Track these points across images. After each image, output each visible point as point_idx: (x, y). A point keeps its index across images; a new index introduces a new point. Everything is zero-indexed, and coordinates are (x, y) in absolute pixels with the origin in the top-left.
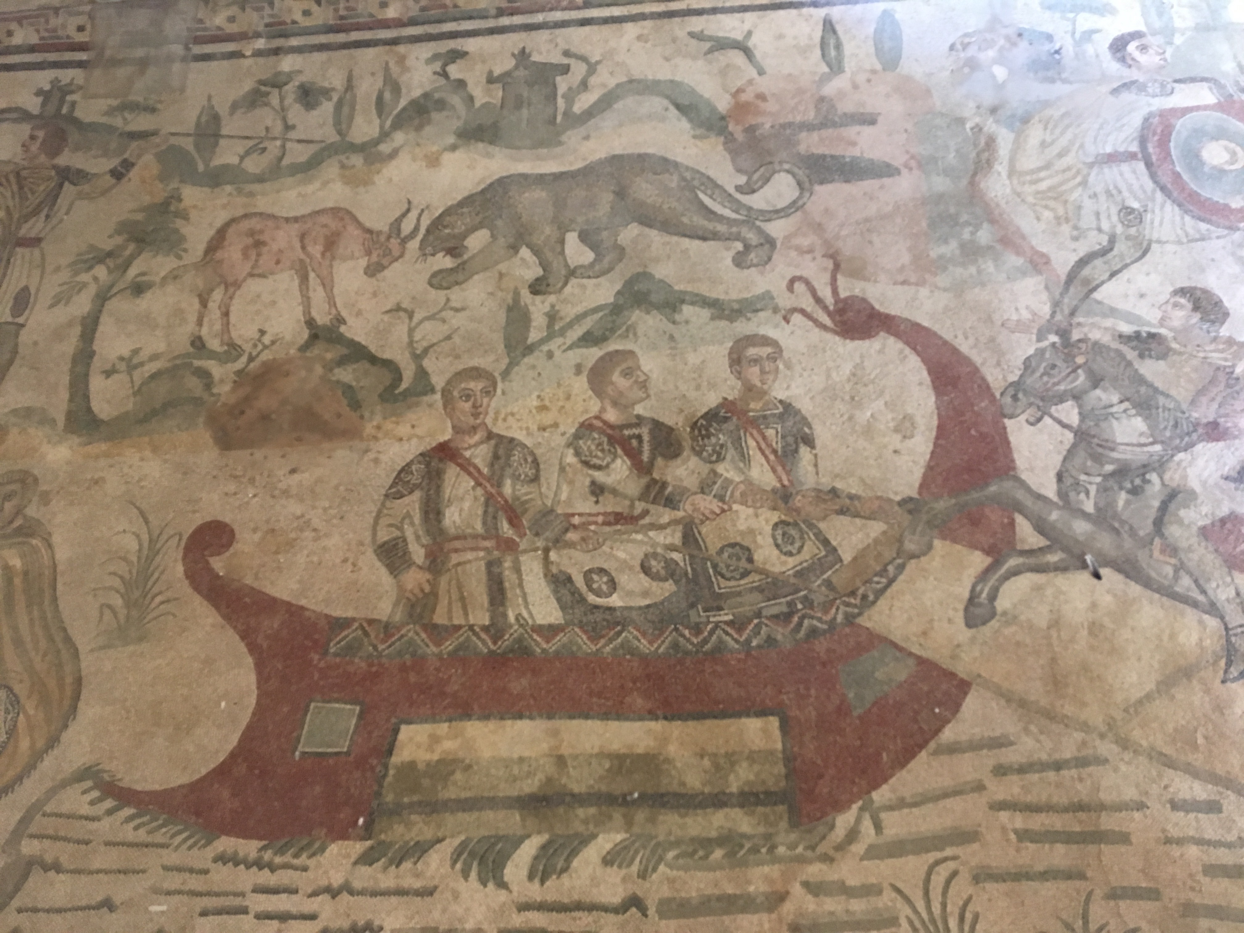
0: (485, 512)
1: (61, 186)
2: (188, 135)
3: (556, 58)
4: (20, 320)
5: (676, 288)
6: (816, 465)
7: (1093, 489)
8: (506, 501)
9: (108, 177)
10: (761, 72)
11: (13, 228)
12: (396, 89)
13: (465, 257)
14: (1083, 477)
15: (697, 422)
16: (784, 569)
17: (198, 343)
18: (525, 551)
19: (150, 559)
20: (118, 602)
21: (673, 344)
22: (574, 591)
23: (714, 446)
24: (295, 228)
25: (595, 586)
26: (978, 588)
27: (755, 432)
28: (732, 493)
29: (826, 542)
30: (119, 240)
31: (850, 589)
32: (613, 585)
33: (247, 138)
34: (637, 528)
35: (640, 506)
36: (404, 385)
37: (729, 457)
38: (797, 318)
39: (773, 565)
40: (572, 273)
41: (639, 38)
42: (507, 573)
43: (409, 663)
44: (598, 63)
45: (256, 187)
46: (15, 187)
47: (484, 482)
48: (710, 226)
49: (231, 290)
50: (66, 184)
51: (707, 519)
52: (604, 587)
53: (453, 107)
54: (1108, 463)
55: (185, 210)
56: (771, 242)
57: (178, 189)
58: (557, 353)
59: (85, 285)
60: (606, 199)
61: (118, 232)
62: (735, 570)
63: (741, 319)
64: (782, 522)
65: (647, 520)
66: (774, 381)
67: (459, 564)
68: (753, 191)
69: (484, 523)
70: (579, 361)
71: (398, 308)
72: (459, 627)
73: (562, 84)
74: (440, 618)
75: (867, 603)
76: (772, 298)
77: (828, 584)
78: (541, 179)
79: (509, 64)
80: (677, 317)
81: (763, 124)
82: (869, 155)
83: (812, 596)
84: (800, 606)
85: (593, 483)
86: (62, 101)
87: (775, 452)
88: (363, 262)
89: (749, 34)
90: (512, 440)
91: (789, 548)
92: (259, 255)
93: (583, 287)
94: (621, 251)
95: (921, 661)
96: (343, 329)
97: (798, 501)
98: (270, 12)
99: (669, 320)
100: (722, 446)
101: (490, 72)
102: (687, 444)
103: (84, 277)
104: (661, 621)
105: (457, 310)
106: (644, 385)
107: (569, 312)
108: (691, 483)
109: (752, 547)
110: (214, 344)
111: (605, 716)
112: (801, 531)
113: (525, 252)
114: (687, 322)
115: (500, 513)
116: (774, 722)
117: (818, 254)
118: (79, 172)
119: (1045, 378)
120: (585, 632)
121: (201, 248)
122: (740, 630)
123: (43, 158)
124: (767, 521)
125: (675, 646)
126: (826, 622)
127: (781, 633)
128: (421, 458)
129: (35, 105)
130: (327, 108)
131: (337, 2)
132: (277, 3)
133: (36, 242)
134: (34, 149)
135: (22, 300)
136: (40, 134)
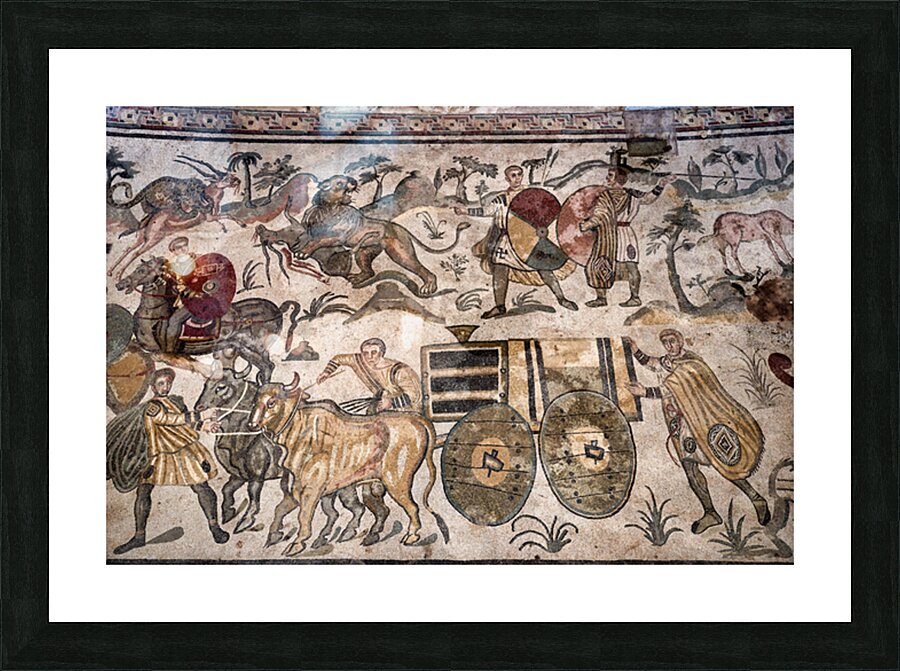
1: (630, 198)
2: (686, 175)
4: (635, 260)
11: (614, 217)
12: (784, 155)
19: (756, 370)
20: (752, 388)
24: (755, 219)
30: (668, 224)
33: (716, 177)
45: (728, 200)
46: (609, 198)
49: (735, 248)
50: (633, 197)
55: (696, 210)
57: (689, 200)
59: (660, 244)
61: (666, 220)
92: (742, 232)
98: (710, 117)
103: (658, 241)
118: (637, 191)
121: (711, 228)
123: (618, 184)
129: (607, 159)
130: (752, 163)
131: (742, 114)
132: (712, 113)
133: (627, 224)
134: (612, 179)
135: (631, 251)
136: (613, 173)
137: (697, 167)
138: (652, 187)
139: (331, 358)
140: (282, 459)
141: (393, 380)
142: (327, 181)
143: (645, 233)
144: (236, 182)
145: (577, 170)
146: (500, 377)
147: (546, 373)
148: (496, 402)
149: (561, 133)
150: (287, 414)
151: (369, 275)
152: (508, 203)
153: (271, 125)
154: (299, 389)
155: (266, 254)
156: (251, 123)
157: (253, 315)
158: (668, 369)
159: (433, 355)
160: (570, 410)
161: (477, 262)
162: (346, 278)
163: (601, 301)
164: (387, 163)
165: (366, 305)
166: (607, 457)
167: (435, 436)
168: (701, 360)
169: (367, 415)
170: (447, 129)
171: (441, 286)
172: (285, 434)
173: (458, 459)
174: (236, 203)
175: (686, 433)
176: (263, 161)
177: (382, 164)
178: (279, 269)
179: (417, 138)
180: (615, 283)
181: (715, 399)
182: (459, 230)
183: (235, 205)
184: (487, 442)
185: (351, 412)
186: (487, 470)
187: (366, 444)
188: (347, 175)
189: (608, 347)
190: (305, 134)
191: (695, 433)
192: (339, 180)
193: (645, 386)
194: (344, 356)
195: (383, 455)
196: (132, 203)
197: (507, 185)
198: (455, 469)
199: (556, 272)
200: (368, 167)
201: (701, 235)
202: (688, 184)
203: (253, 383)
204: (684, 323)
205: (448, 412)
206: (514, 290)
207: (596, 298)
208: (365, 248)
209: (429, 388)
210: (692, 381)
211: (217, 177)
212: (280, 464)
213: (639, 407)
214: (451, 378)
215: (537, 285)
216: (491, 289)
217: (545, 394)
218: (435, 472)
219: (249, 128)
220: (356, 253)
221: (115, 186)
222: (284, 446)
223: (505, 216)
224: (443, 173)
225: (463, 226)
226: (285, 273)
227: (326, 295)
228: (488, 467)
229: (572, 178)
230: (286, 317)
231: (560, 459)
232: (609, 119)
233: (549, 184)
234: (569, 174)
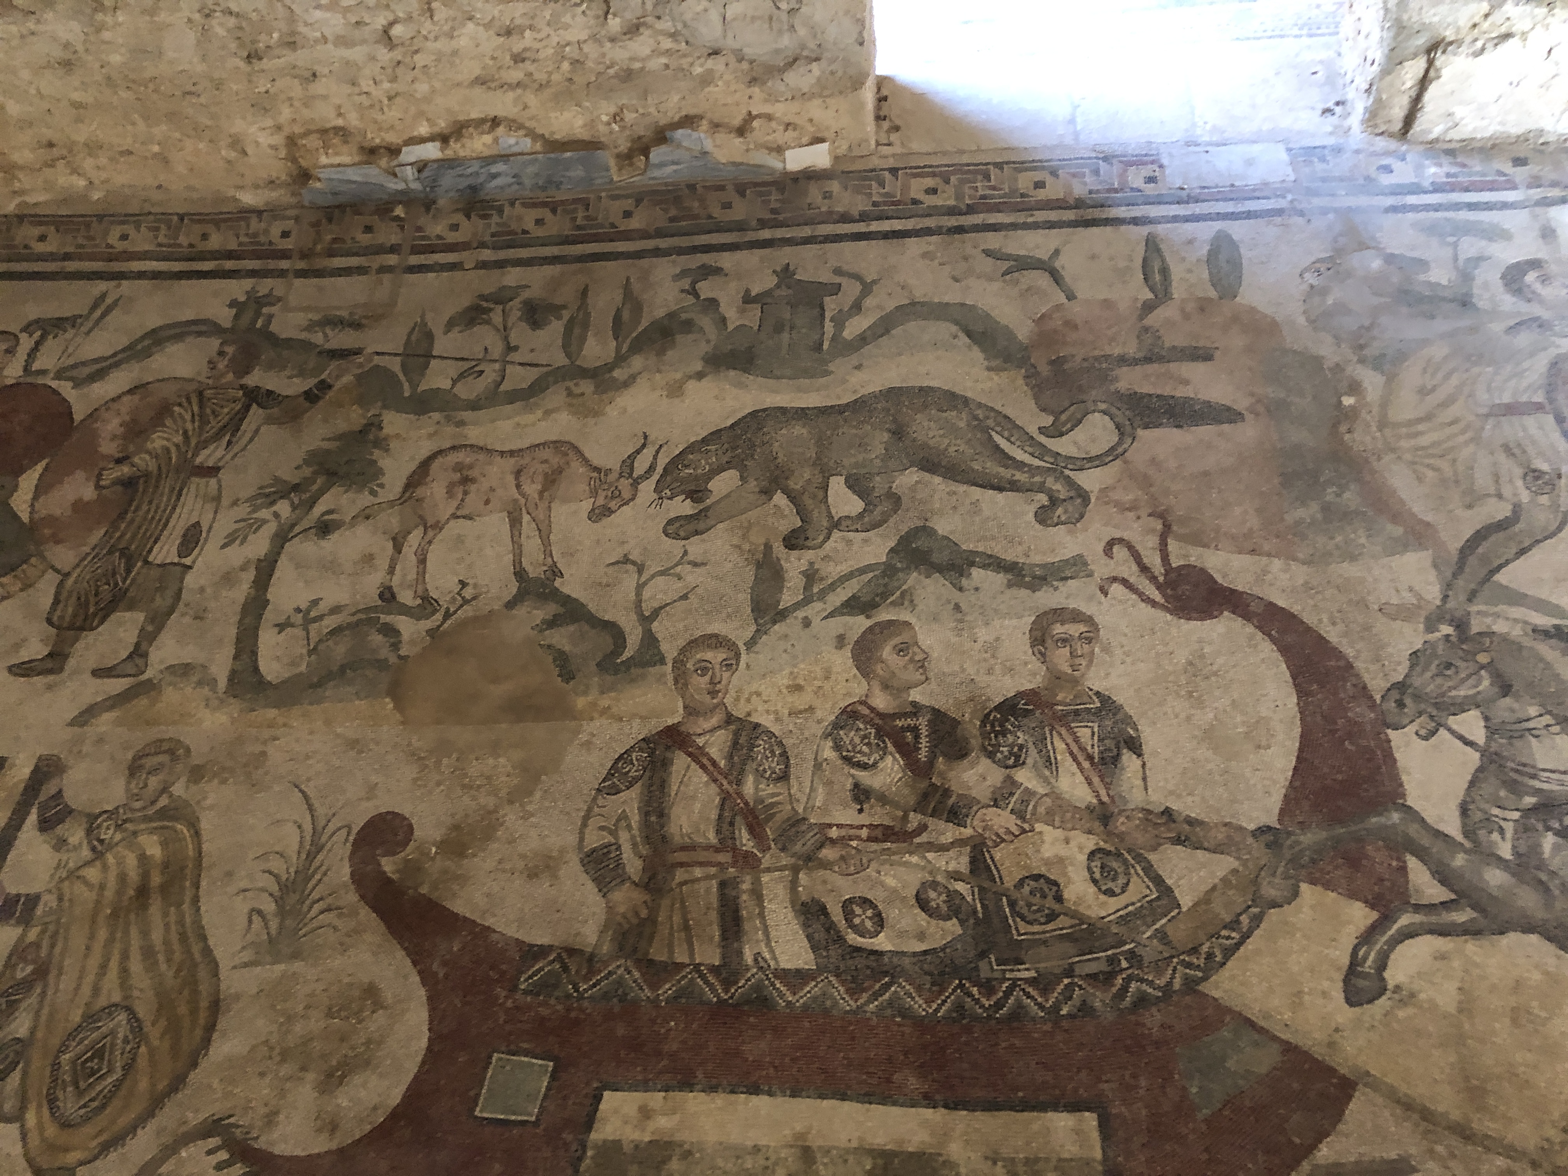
0: (720, 817)
1: (247, 408)
2: (396, 355)
3: (826, 277)
4: (187, 561)
5: (964, 547)
6: (1144, 779)
7: (1509, 828)
8: (746, 804)
9: (301, 400)
10: (1071, 297)
11: (190, 455)
12: (638, 308)
13: (708, 502)
14: (1496, 811)
15: (989, 714)
16: (1103, 914)
17: (388, 595)
18: (768, 870)
19: (311, 857)
20: (269, 906)
21: (959, 616)
22: (830, 927)
23: (1012, 746)
24: (510, 463)
25: (857, 921)
26: (1361, 953)
27: (1063, 731)
28: (1035, 807)
29: (1158, 881)
30: (307, 471)
31: (1190, 946)
32: (880, 921)
33: (462, 359)
34: (912, 848)
35: (915, 819)
36: (627, 654)
37: (1030, 761)
38: (1116, 589)
39: (1089, 907)
40: (836, 525)
41: (925, 255)
42: (745, 897)
43: (617, 1010)
44: (874, 282)
45: (467, 415)
46: (196, 409)
47: (719, 777)
48: (1006, 473)
49: (431, 533)
50: (254, 406)
51: (1003, 840)
52: (869, 924)
53: (701, 330)
54: (1528, 794)
55: (385, 439)
56: (1084, 496)
57: (380, 415)
58: (816, 622)
59: (264, 522)
60: (879, 440)
61: (307, 462)
62: (1038, 911)
63: (1045, 588)
64: (1100, 850)
65: (923, 838)
66: (1088, 666)
67: (685, 883)
68: (1061, 435)
69: (718, 832)
70: (841, 631)
71: (626, 560)
72: (683, 966)
73: (831, 305)
74: (657, 953)
75: (1212, 966)
76: (1086, 564)
77: (1162, 936)
78: (802, 414)
79: (771, 281)
80: (964, 582)
81: (1073, 356)
82: (1204, 396)
83: (1139, 951)
84: (1124, 964)
85: (856, 785)
86: (258, 314)
87: (1090, 758)
88: (587, 505)
89: (1057, 252)
90: (757, 726)
91: (1110, 885)
92: (466, 493)
93: (849, 542)
94: (896, 500)
95: (1289, 1048)
96: (558, 583)
97: (1121, 824)
98: (499, 220)
99: (954, 585)
100: (1021, 747)
101: (748, 291)
102: (975, 742)
103: (264, 514)
104: (942, 974)
105: (695, 564)
106: (922, 665)
107: (834, 571)
108: (981, 791)
109: (1061, 881)
110: (406, 597)
111: (867, 1098)
112: (1125, 862)
113: (780, 498)
114: (977, 589)
115: (738, 819)
116: (1090, 1120)
117: (1144, 513)
118: (270, 393)
119: (1439, 680)
120: (843, 982)
122: (1045, 991)
123: (230, 376)
124: (1081, 848)
125: (959, 1007)
126: (1159, 988)
127: (1099, 999)
128: (644, 745)
129: (227, 317)
130: (556, 327)
131: (575, 210)
132: (507, 210)
133: (213, 471)
134: (221, 366)
135: (191, 538)
136: (230, 350)
137: (429, 335)
143: (245, 494)
149: (144, 256)
158: (97, 846)
163: (53, 662)
168: (193, 825)
180: (113, 617)
191: (42, 1027)
202: (394, 375)
204: (214, 722)
207: (45, 654)
229: (127, 360)
232: (263, 225)
233: (68, 374)
234: (123, 350)
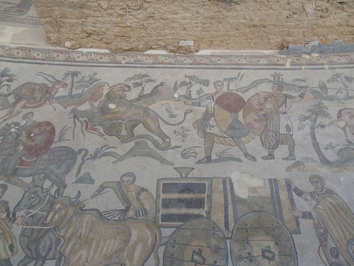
1: (286, 99)
2: (318, 88)
9: (299, 97)
17: (349, 142)
30: (310, 114)
33: (336, 89)
45: (344, 101)
46: (274, 99)
55: (326, 106)
59: (305, 125)
61: (308, 111)
118: (290, 96)
123: (278, 92)
129: (272, 78)
131: (346, 58)
132: (330, 57)
133: (285, 113)
134: (275, 89)
135: (288, 128)
136: (276, 86)
137: (324, 83)
138: (299, 94)
139: (101, 183)
140: (60, 246)
141: (138, 199)
142: (115, 86)
143: (296, 118)
144: (65, 86)
145: (255, 84)
146: (206, 200)
147: (236, 199)
148: (203, 216)
149: (245, 65)
150: (69, 217)
151: (131, 136)
152: (215, 100)
153: (89, 58)
154: (79, 201)
155: (75, 123)
156: (79, 57)
157: (61, 156)
158: (316, 200)
159: (164, 185)
160: (252, 224)
161: (194, 131)
162: (118, 137)
163: (271, 156)
164: (148, 78)
165: (128, 153)
166: (277, 259)
167: (161, 238)
168: (337, 195)
169: (118, 220)
170: (183, 62)
171: (173, 144)
172: (65, 229)
173: (175, 255)
174: (64, 96)
175: (331, 244)
176: (82, 75)
177: (145, 78)
178: (80, 131)
179: (166, 66)
180: (279, 146)
181: (349, 221)
182: (186, 114)
183: (63, 97)
184: (195, 243)
185: (109, 218)
186: (194, 263)
187: (115, 239)
188: (126, 83)
189: (276, 184)
190: (106, 63)
191: (338, 244)
192: (121, 86)
193: (302, 210)
194: (110, 182)
195: (125, 248)
196: (9, 94)
197: (214, 90)
198: (172, 261)
199: (243, 139)
200: (138, 79)
201: (330, 120)
202: (319, 92)
203: (52, 196)
204: (324, 171)
205: (171, 221)
206: (217, 148)
207: (267, 154)
208: (131, 121)
209: (161, 205)
210: (332, 209)
211: (56, 83)
212: (58, 249)
213: (298, 224)
214: (175, 200)
215: (231, 145)
216: (203, 147)
217: (235, 212)
218: (159, 262)
219: (77, 59)
220: (125, 124)
221: (3, 86)
222: (63, 237)
223: (213, 106)
224: (179, 83)
225: (189, 111)
226: (83, 133)
227: (104, 146)
228: (195, 261)
229: (252, 88)
230: (79, 157)
231: (244, 258)
232: (272, 58)
233: (238, 90)
234: (250, 85)
